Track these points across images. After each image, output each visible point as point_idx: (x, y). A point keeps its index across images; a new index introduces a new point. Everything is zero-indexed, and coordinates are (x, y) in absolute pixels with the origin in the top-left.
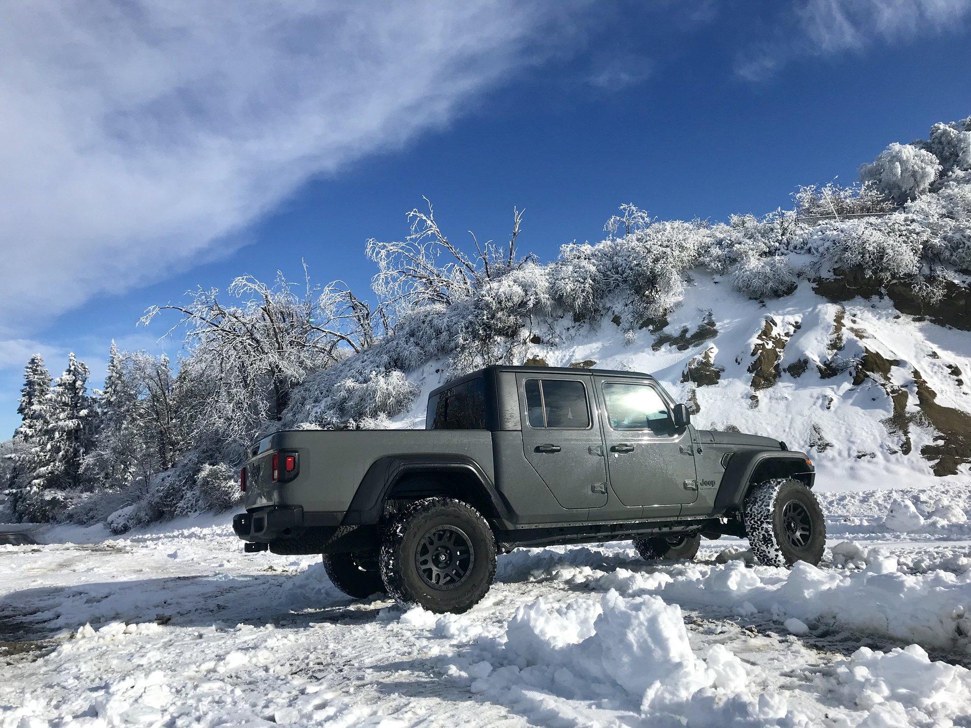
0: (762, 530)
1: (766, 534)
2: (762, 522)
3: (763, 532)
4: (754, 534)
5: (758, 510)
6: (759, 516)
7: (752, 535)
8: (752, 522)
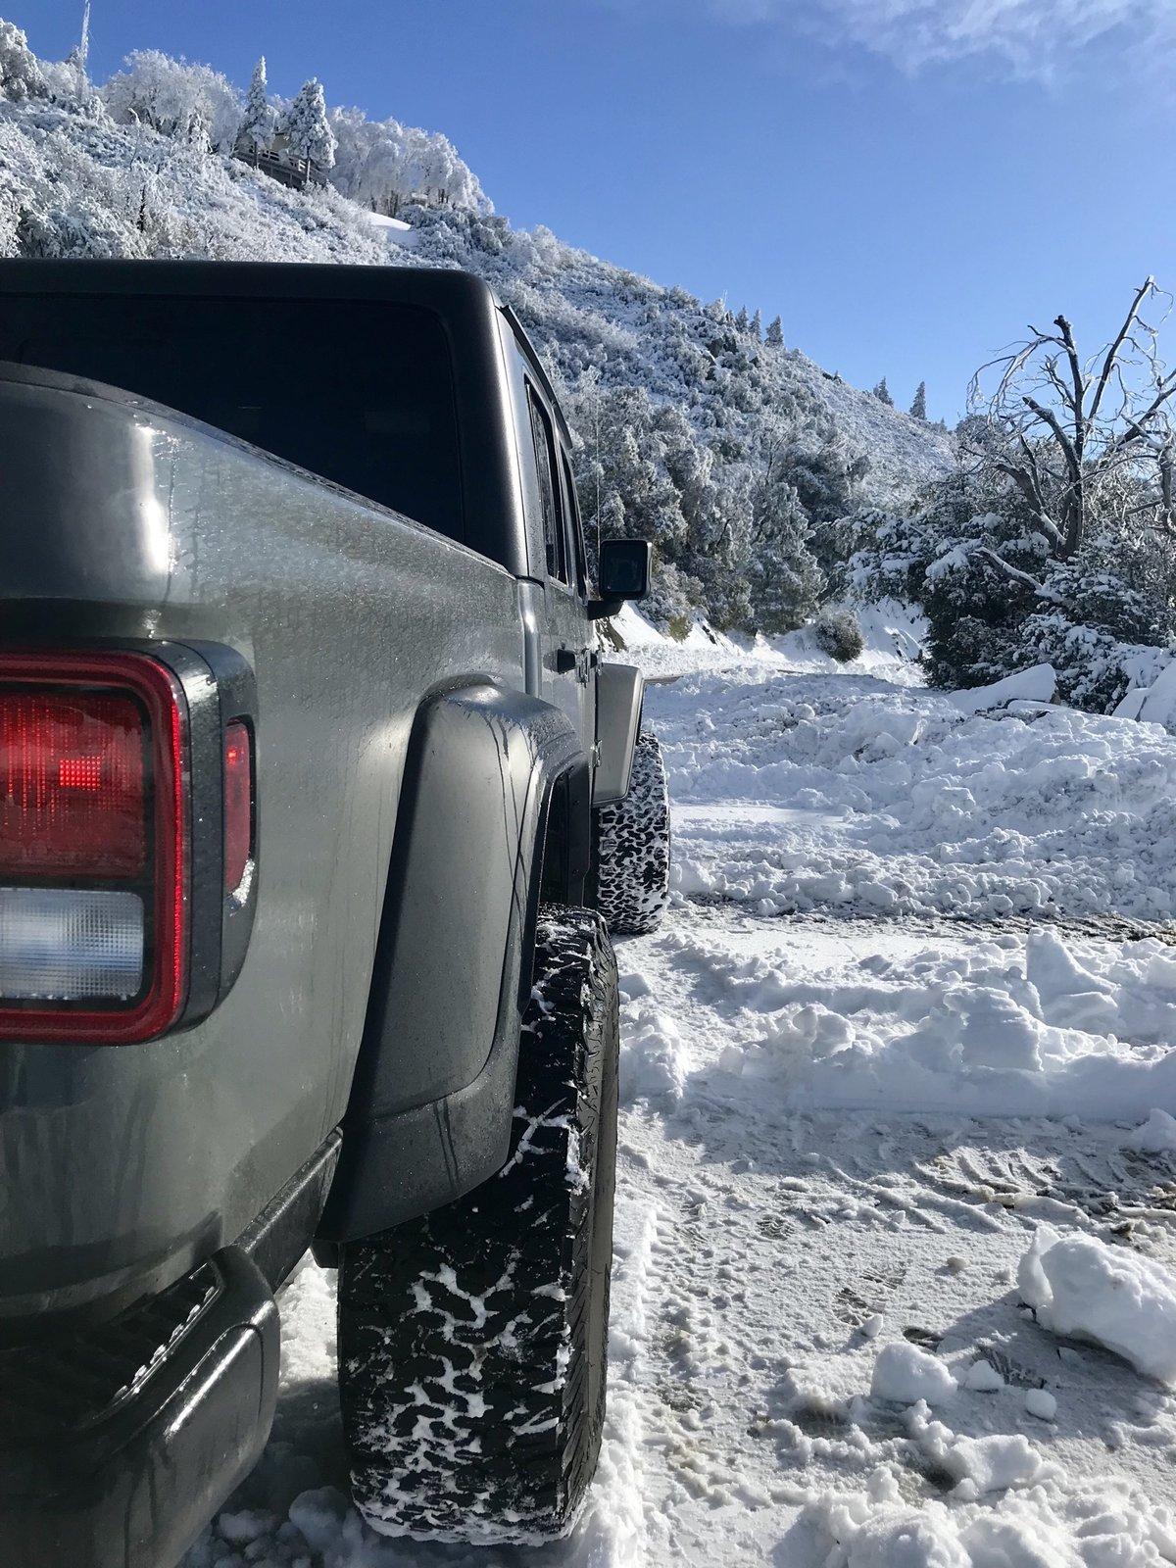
0: (649, 852)
1: (656, 863)
2: (650, 837)
3: (652, 859)
4: (626, 862)
5: (638, 807)
6: (644, 821)
7: (619, 863)
8: (625, 834)
